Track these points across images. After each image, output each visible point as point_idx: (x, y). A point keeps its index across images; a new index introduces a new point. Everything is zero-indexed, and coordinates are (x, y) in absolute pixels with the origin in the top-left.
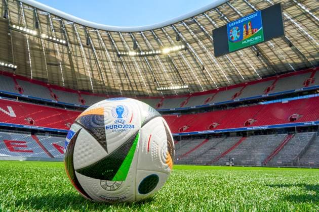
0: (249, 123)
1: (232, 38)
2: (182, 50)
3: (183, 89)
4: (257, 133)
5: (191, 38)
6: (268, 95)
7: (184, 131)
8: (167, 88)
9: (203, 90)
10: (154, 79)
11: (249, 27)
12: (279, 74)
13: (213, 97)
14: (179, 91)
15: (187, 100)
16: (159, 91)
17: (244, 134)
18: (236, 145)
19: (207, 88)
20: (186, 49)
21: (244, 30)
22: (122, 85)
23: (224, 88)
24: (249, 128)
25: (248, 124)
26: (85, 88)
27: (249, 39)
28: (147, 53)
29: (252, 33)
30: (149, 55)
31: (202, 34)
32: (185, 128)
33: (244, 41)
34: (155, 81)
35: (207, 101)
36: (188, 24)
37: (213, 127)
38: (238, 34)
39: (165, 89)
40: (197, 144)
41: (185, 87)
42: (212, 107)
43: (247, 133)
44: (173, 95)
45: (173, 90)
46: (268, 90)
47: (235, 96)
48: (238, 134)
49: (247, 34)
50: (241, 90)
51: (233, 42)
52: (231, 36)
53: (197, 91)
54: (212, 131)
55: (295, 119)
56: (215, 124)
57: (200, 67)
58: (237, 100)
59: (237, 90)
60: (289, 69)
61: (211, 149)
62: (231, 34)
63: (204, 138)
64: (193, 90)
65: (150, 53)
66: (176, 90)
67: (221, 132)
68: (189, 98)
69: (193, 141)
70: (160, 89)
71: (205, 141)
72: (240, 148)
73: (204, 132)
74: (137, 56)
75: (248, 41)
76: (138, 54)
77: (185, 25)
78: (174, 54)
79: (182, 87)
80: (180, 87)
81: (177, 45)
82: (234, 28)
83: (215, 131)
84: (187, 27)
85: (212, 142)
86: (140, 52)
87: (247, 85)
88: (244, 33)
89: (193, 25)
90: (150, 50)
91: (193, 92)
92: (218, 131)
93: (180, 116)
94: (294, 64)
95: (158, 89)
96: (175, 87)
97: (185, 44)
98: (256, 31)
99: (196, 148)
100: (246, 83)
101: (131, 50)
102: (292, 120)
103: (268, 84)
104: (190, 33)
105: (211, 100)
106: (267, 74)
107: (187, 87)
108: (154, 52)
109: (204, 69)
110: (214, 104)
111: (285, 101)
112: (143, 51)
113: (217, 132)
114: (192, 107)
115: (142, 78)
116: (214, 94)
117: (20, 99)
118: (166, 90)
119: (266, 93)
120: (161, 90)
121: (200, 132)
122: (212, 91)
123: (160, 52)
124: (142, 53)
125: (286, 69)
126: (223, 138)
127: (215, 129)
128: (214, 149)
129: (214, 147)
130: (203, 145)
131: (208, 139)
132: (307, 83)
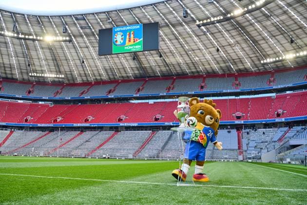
0: (122, 120)
1: (116, 41)
2: (65, 41)
3: (59, 78)
4: (128, 128)
5: (77, 32)
6: (138, 95)
7: (59, 123)
8: (40, 75)
9: (79, 80)
10: (27, 64)
11: (132, 36)
12: (148, 77)
13: (88, 90)
14: (53, 79)
15: (62, 89)
16: (31, 76)
17: (117, 129)
18: (110, 138)
19: (83, 80)
20: (70, 41)
21: (128, 37)
23: (99, 83)
24: (121, 124)
25: (120, 120)
27: (130, 46)
28: (27, 37)
29: (134, 42)
30: (29, 39)
31: (88, 31)
32: (59, 119)
33: (126, 47)
34: (29, 65)
35: (82, 93)
36: (77, 19)
37: (88, 120)
38: (122, 39)
39: (38, 75)
40: (72, 136)
41: (60, 76)
42: (87, 100)
43: (119, 128)
44: (45, 82)
45: (47, 77)
46: (139, 90)
47: (110, 92)
48: (111, 128)
49: (130, 41)
50: (115, 87)
51: (116, 45)
52: (115, 40)
53: (72, 82)
54: (87, 125)
55: (159, 119)
56: (90, 118)
57: (80, 59)
58: (111, 96)
59: (111, 87)
60: (157, 75)
61: (87, 141)
62: (116, 38)
63: (79, 130)
64: (68, 80)
65: (31, 37)
66: (50, 78)
67: (96, 126)
68: (63, 87)
69: (68, 133)
70: (33, 74)
71: (80, 134)
72: (113, 142)
73: (79, 125)
74: (14, 37)
75: (130, 47)
76: (16, 35)
77: (74, 19)
78: (56, 44)
79: (58, 76)
80: (56, 76)
81: (61, 35)
82: (118, 33)
83: (90, 125)
84: (76, 21)
85: (87, 135)
86: (18, 33)
87: (120, 82)
88: (127, 40)
89: (82, 22)
90: (31, 35)
91: (67, 82)
92: (94, 125)
93: (53, 105)
94: (161, 71)
95: (30, 74)
96: (50, 76)
97: (70, 36)
98: (137, 40)
99: (71, 140)
100: (120, 81)
101: (8, 30)
102: (156, 119)
103: (139, 85)
104: (77, 27)
105: (86, 93)
106: (138, 75)
107: (63, 76)
108: (35, 37)
109: (83, 62)
110: (89, 97)
111: (151, 102)
112: (22, 34)
113: (92, 126)
114: (66, 98)
115: (14, 61)
116: (89, 87)
118: (39, 77)
119: (136, 94)
120: (34, 76)
121: (75, 125)
122: (87, 84)
123: (41, 38)
124: (20, 36)
125: (154, 74)
126: (98, 132)
127: (90, 122)
128: (90, 141)
129: (89, 139)
130: (78, 138)
131: (82, 131)
132: (169, 89)
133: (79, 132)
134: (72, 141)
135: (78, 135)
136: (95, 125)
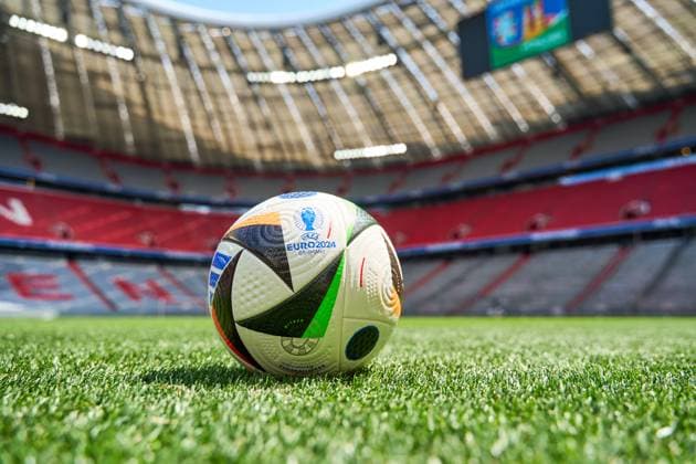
2: (390, 67)
4: (555, 245)
6: (577, 164)
7: (399, 245)
12: (602, 116)
15: (403, 177)
17: (526, 250)
18: (509, 273)
20: (399, 63)
22: (260, 148)
23: (483, 149)
24: (536, 236)
25: (534, 228)
26: (178, 155)
35: (446, 179)
37: (459, 234)
40: (426, 273)
41: (396, 149)
42: (457, 193)
46: (578, 151)
48: (514, 249)
49: (532, 27)
53: (422, 159)
54: (456, 245)
56: (464, 229)
57: (427, 104)
58: (511, 175)
59: (510, 155)
64: (415, 156)
68: (408, 172)
71: (443, 266)
78: (372, 78)
85: (458, 268)
86: (295, 72)
88: (526, 25)
89: (413, 11)
91: (414, 160)
94: (636, 94)
97: (397, 53)
99: (424, 281)
100: (530, 139)
106: (575, 116)
110: (460, 186)
111: (615, 175)
116: (460, 163)
117: (39, 183)
119: (573, 159)
121: (431, 248)
128: (462, 282)
131: (448, 261)
132: (662, 135)
133: (440, 264)
135: (438, 269)
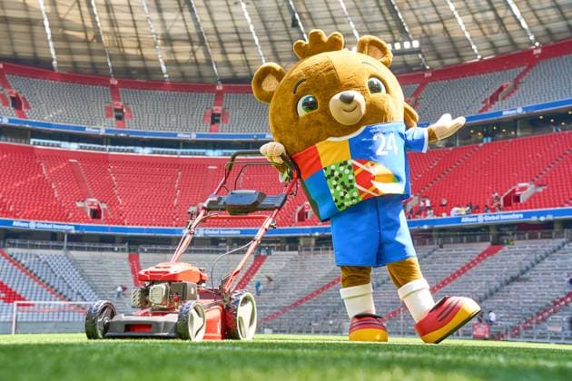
9: (479, 52)
10: (288, 19)
15: (416, 93)
19: (493, 47)
22: (168, 40)
26: (24, 50)
34: (295, 24)
35: (494, 99)
37: (517, 199)
40: (459, 263)
41: (407, 45)
42: (513, 123)
54: (514, 216)
56: (527, 190)
61: (514, 279)
63: (484, 240)
64: (439, 57)
67: (550, 217)
68: (423, 85)
69: (443, 251)
71: (489, 252)
79: (397, 47)
83: (526, 215)
91: (436, 64)
92: (539, 214)
99: (454, 277)
105: (509, 93)
107: (416, 44)
110: (520, 111)
113: (534, 219)
116: (522, 69)
121: (468, 220)
122: (513, 60)
126: (559, 242)
127: (525, 206)
128: (526, 280)
129: (523, 272)
130: (478, 268)
131: (498, 243)
133: (485, 246)
134: (459, 279)
135: (482, 256)
136: (545, 214)
